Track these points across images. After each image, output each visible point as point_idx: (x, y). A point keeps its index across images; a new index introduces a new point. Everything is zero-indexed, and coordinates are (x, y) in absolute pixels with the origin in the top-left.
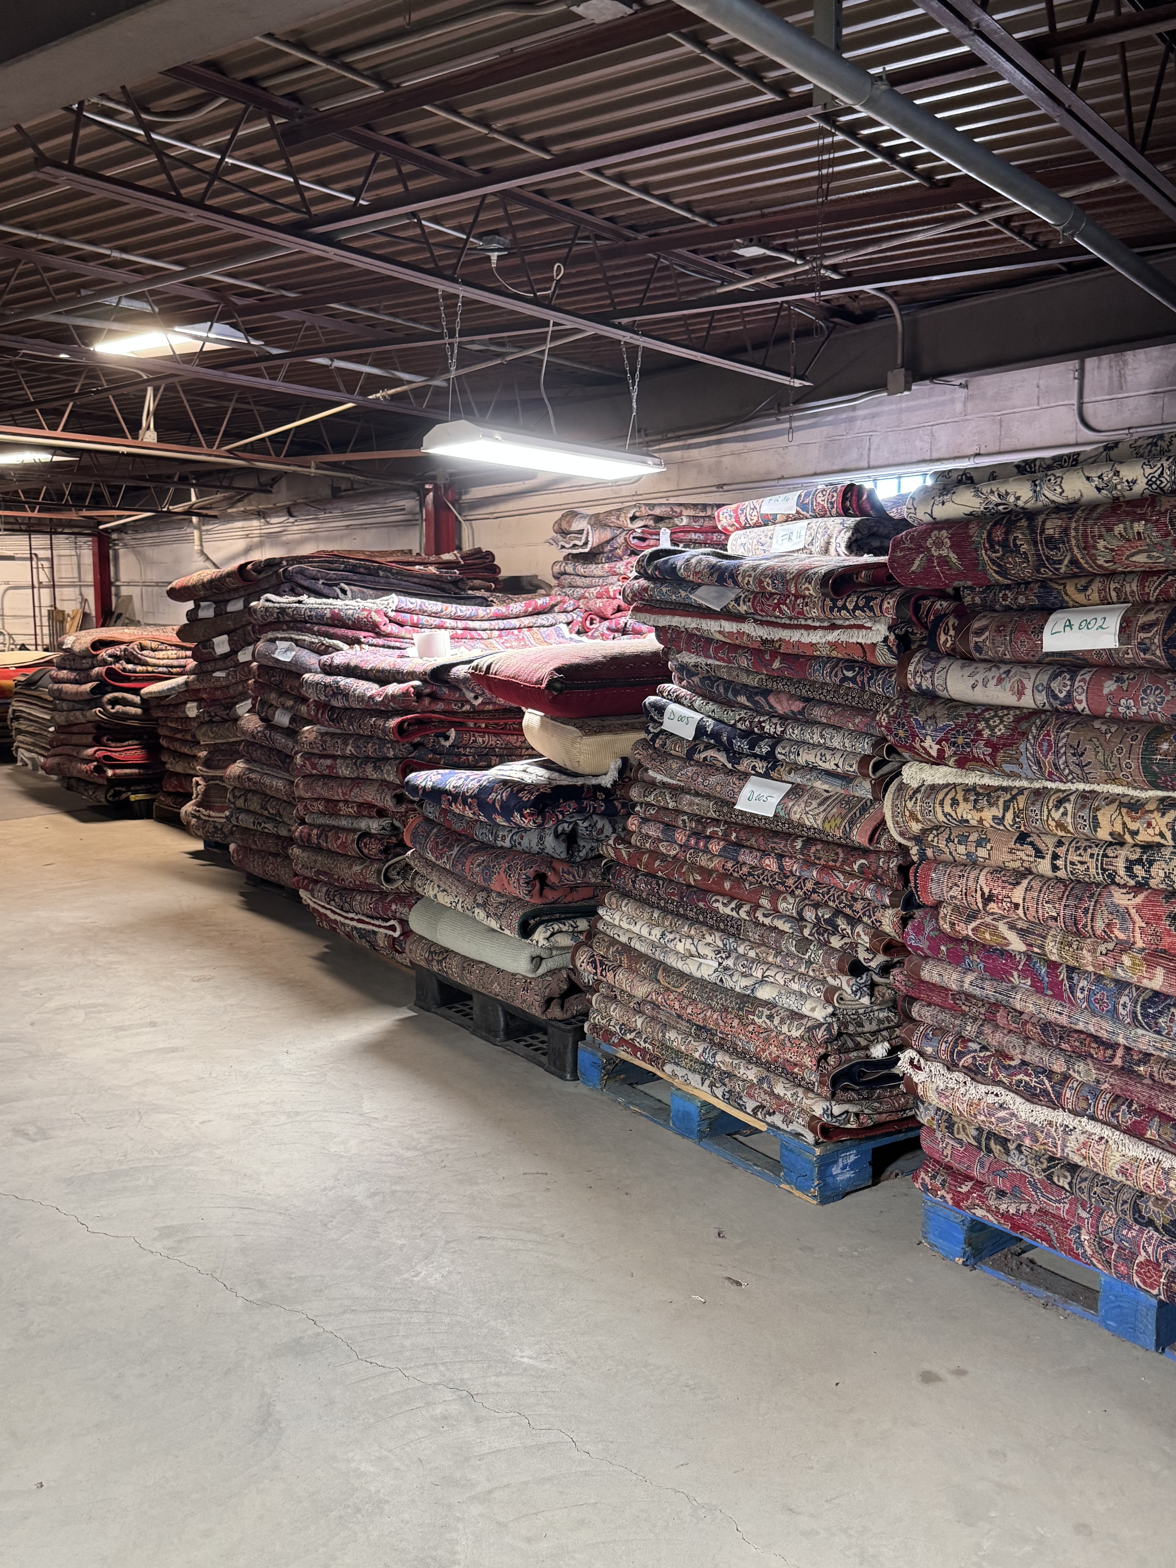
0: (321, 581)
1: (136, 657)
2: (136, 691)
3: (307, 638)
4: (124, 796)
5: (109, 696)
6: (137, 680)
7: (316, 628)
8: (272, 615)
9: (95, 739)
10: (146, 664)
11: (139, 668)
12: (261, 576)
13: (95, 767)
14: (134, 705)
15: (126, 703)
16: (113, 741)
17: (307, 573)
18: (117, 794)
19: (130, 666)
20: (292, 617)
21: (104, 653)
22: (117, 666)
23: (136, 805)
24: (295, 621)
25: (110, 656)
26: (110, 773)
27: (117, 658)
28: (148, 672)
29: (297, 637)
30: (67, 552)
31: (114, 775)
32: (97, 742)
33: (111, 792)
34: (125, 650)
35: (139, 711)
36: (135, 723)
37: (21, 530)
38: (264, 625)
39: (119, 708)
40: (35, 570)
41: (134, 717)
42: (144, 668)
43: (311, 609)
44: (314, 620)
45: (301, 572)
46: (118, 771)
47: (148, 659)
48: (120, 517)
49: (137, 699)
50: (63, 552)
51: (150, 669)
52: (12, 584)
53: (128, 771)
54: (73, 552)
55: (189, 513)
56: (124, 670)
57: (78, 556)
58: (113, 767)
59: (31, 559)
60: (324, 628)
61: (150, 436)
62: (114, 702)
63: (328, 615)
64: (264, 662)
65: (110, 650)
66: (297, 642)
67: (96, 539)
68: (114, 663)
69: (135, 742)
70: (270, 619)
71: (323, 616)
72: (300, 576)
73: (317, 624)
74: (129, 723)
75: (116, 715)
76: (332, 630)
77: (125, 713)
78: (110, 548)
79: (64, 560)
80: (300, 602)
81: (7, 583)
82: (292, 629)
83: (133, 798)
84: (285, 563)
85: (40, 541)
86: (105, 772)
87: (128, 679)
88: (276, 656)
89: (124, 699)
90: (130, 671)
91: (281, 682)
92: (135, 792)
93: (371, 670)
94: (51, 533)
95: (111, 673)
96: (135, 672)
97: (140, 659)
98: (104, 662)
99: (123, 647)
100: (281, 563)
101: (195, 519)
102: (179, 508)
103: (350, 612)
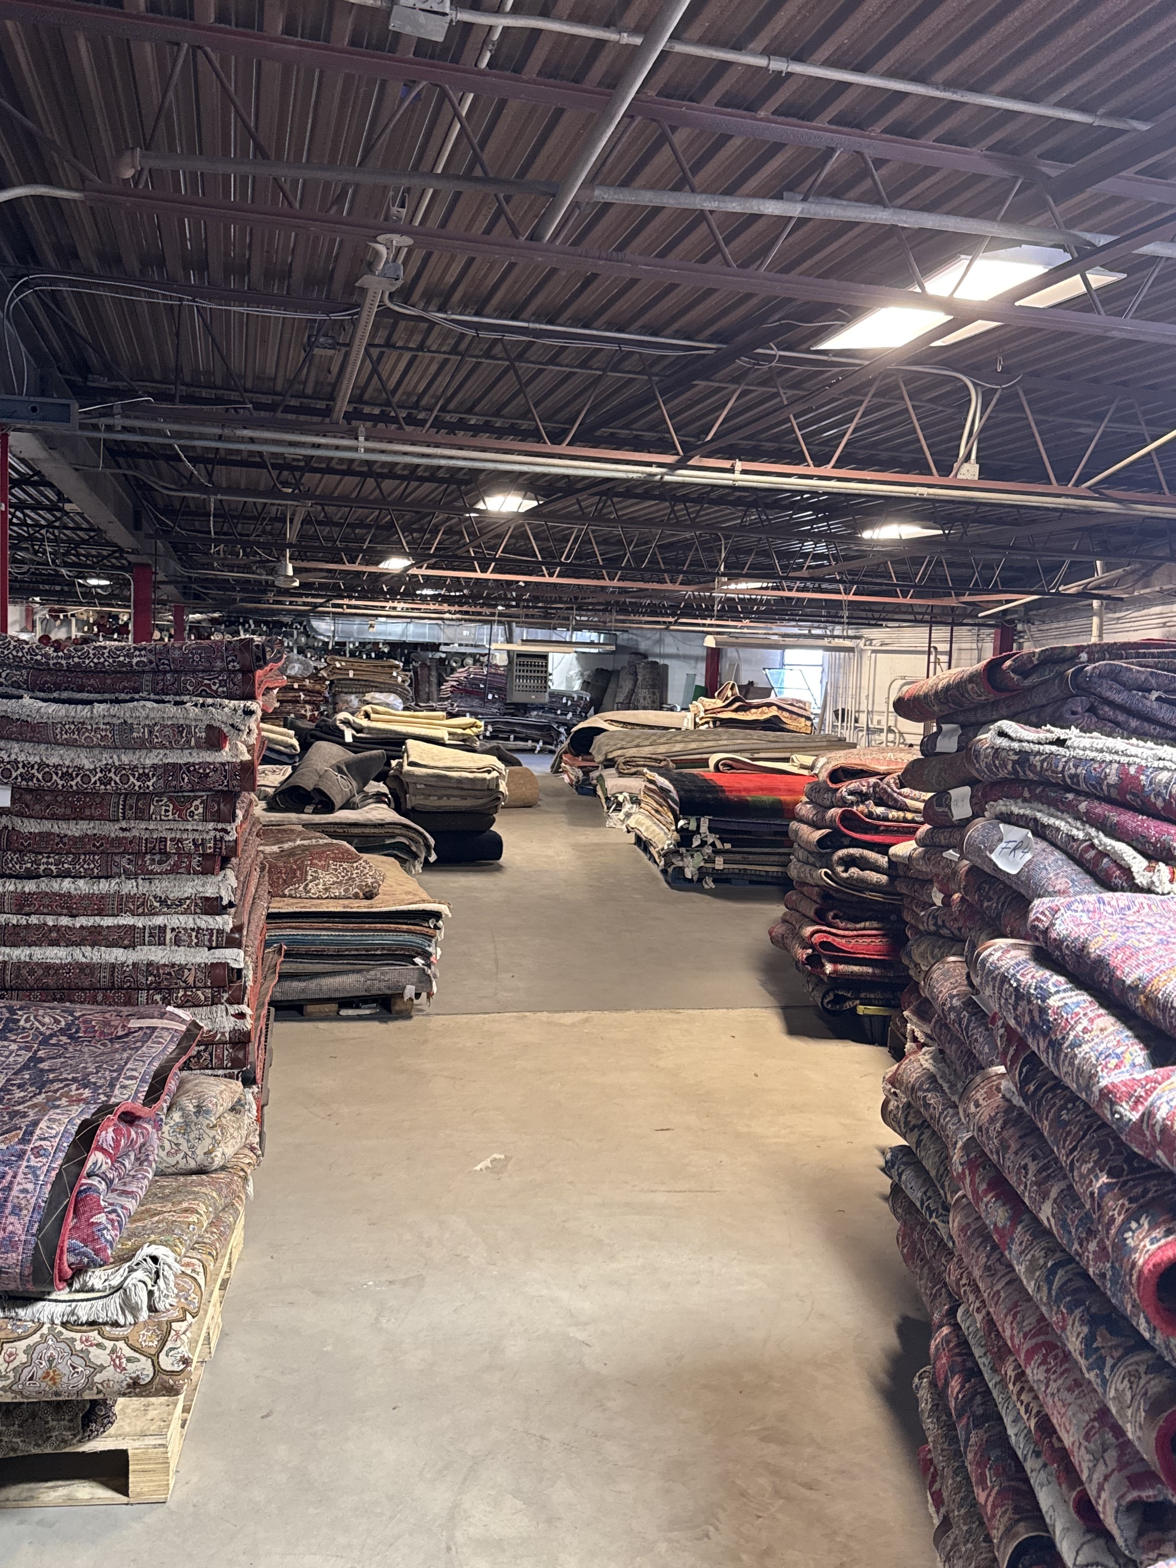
0: (1155, 695)
1: (890, 796)
2: (883, 849)
3: (1063, 825)
4: (848, 1005)
5: (841, 853)
6: (888, 831)
7: (1083, 806)
8: (1004, 765)
9: (817, 912)
10: (904, 808)
11: (893, 814)
12: (1027, 683)
13: (809, 957)
14: (877, 869)
15: (864, 864)
16: (842, 919)
17: (1125, 677)
18: (839, 1000)
19: (880, 810)
20: (1040, 774)
21: (845, 788)
22: (860, 809)
23: (866, 1020)
24: (1046, 783)
25: (851, 793)
26: (829, 968)
27: (862, 797)
28: (905, 820)
29: (1046, 820)
30: (968, 646)
31: (835, 971)
32: (820, 917)
33: (831, 997)
34: (876, 785)
35: (884, 878)
36: (877, 897)
37: (922, 621)
38: (994, 784)
39: (854, 871)
40: (932, 666)
41: (876, 888)
42: (901, 814)
43: (1078, 762)
44: (1083, 787)
45: (1114, 675)
46: (841, 967)
47: (908, 801)
48: (1000, 603)
49: (883, 861)
50: (964, 646)
51: (909, 816)
52: (909, 680)
53: (856, 969)
54: (974, 646)
55: (1085, 595)
56: (870, 815)
57: (980, 650)
58: (834, 960)
59: (929, 653)
60: (1101, 809)
61: (969, 471)
62: (849, 862)
63: (1113, 779)
64: (979, 862)
65: (854, 785)
66: (1040, 831)
67: (999, 631)
68: (857, 803)
69: (875, 924)
70: (1003, 774)
71: (1100, 781)
72: (1106, 683)
73: (1087, 795)
74: (867, 895)
75: (850, 883)
76: (1115, 816)
77: (862, 881)
78: (1014, 641)
79: (964, 655)
80: (1060, 742)
81: (904, 678)
82: (1035, 798)
83: (861, 1010)
84: (1084, 656)
85: (941, 633)
86: (823, 966)
87: (876, 830)
88: (993, 856)
89: (862, 857)
90: (878, 818)
91: (998, 916)
92: (866, 1002)
93: (1134, 988)
94: (953, 624)
95: (848, 818)
96: (886, 819)
97: (896, 800)
98: (843, 802)
99: (873, 780)
100: (1076, 656)
101: (1096, 603)
102: (1073, 588)
103: (1164, 776)
